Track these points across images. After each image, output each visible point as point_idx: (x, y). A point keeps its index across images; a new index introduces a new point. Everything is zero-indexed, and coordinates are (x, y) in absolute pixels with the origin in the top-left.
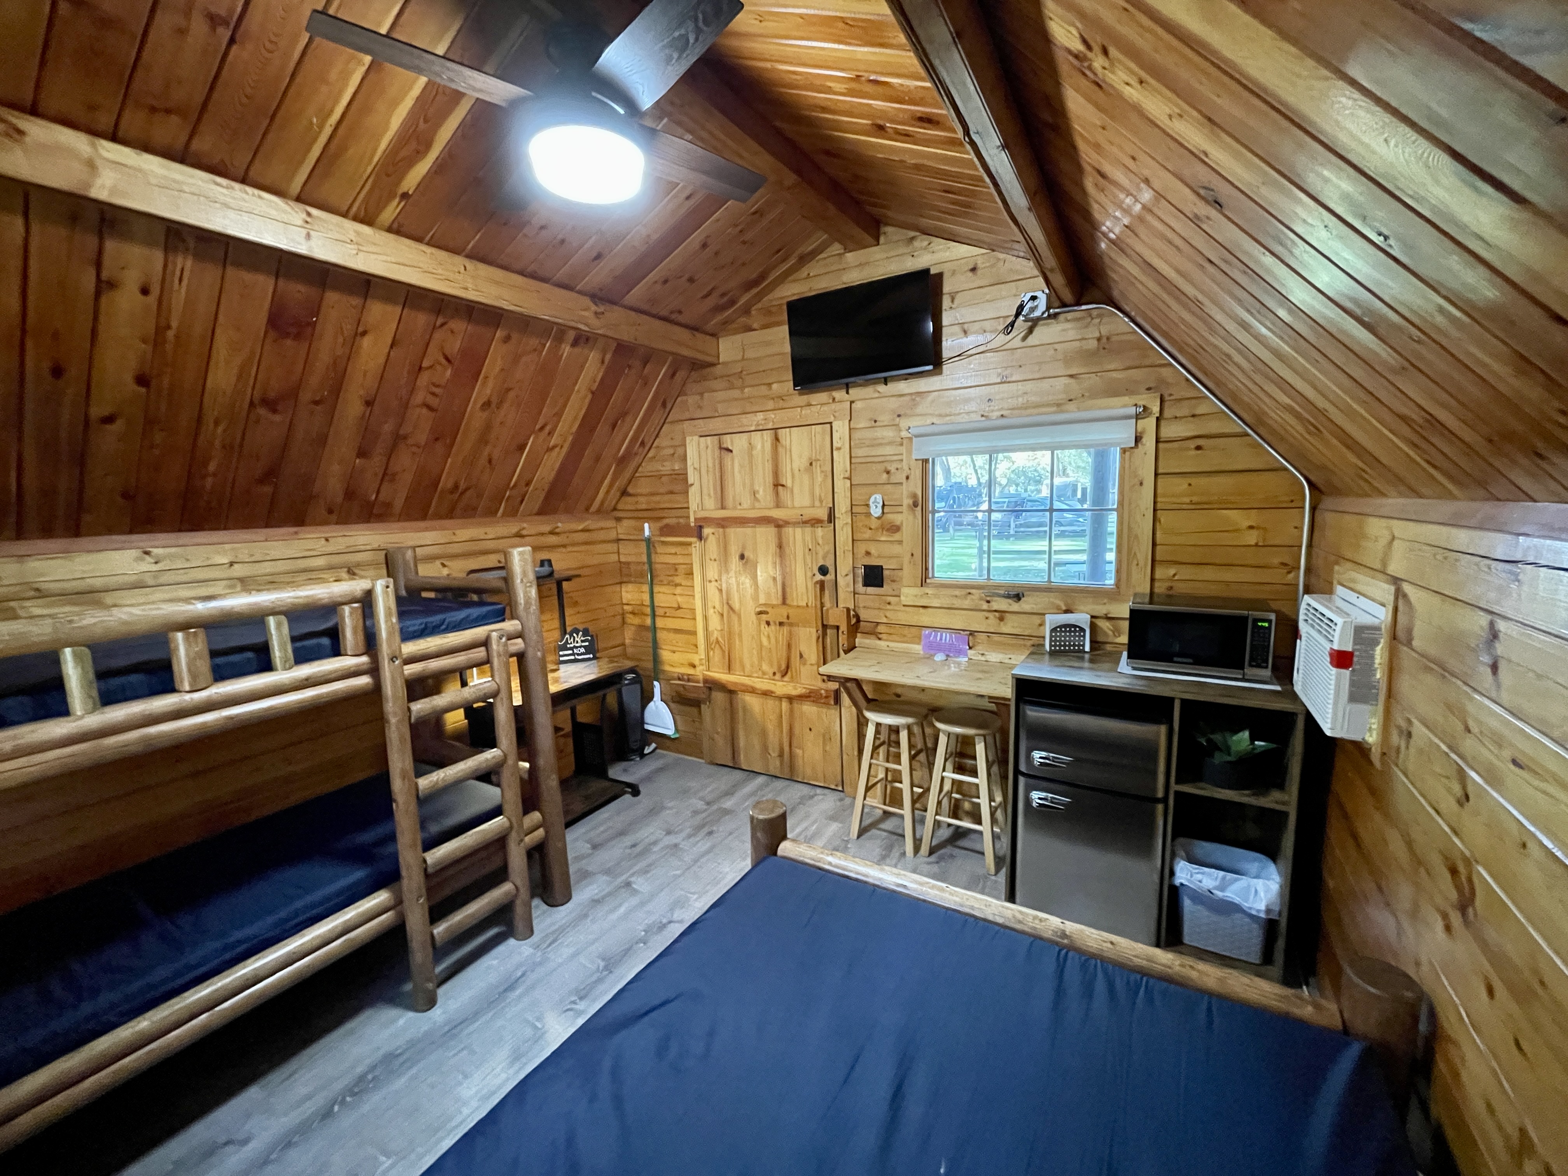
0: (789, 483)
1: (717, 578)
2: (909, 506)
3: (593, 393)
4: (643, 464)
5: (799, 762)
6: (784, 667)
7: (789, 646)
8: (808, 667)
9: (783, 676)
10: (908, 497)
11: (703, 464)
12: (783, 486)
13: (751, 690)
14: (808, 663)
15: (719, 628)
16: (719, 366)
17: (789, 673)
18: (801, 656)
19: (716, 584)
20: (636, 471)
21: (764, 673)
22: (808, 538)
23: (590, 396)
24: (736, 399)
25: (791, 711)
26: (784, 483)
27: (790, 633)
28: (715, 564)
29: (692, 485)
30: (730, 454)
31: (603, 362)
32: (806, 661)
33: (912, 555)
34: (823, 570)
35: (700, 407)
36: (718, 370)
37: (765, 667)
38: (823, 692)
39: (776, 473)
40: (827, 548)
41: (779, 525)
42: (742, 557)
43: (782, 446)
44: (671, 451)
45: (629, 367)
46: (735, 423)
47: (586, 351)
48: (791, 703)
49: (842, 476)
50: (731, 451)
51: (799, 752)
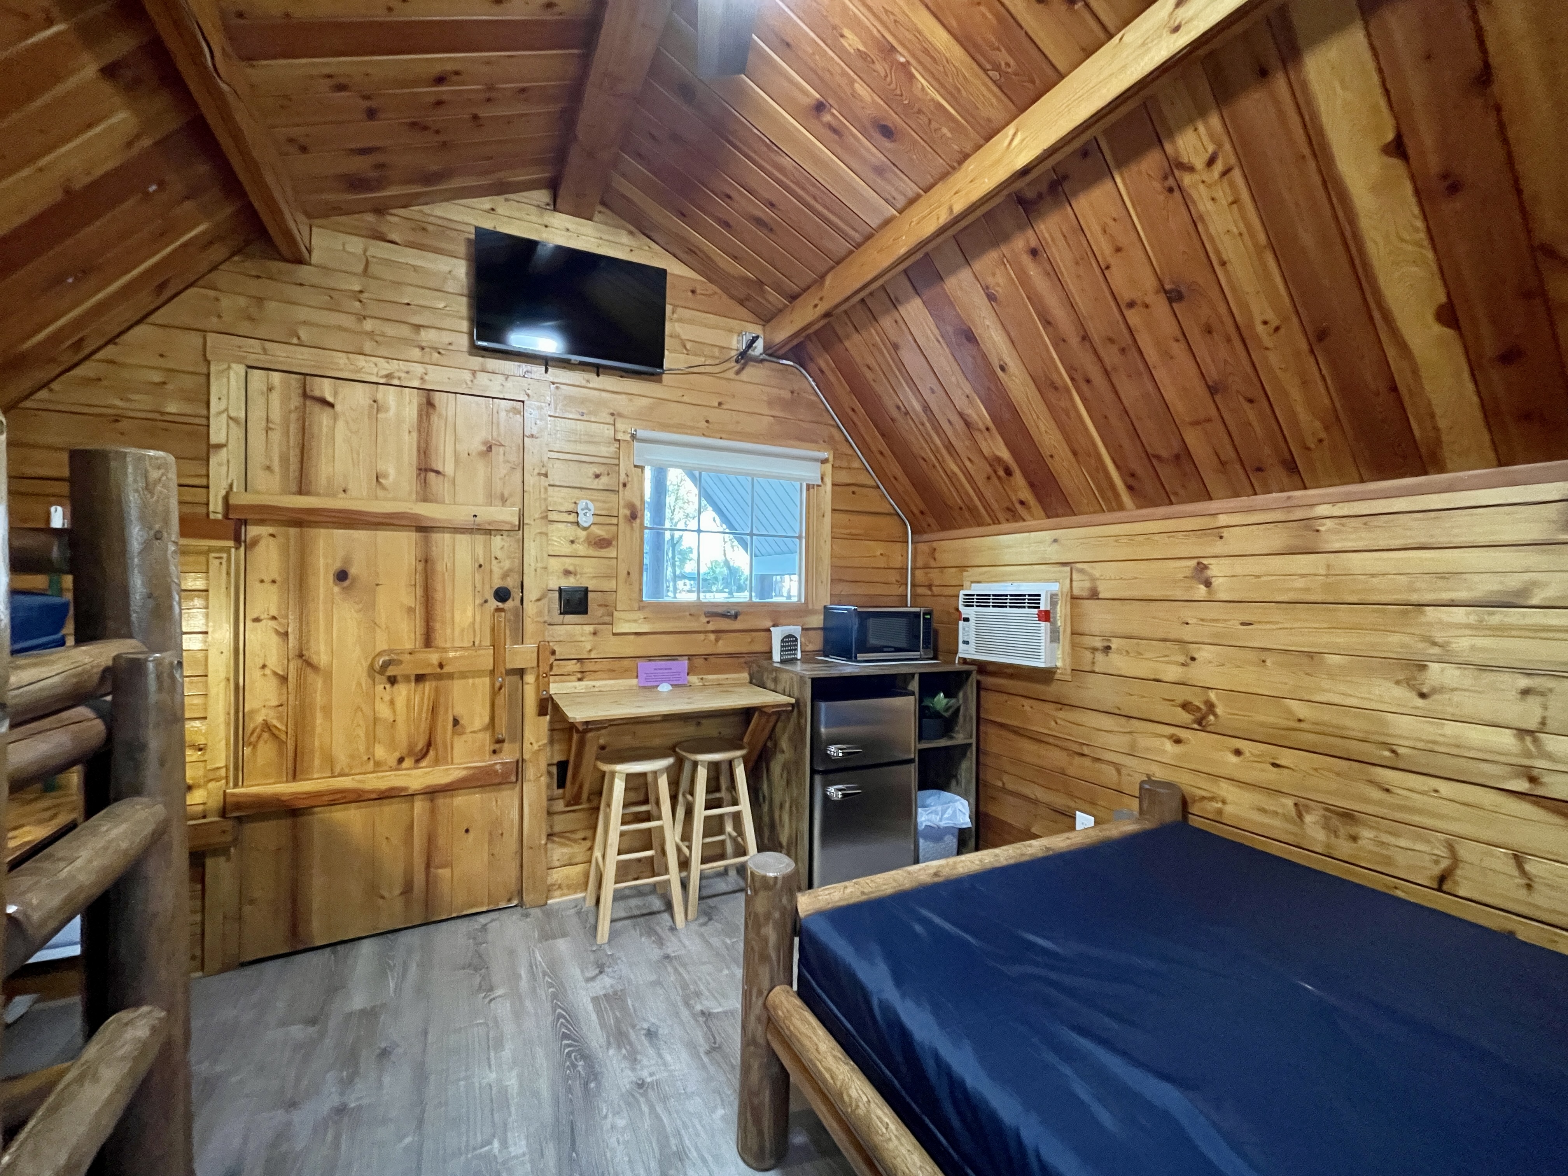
0: (449, 468)
1: (274, 612)
2: (626, 516)
3: (67, 192)
4: (55, 386)
5: (445, 888)
6: (421, 744)
7: (434, 710)
8: (468, 737)
9: (417, 761)
10: (624, 507)
11: (257, 415)
12: (437, 472)
13: (353, 797)
14: (468, 730)
15: (275, 703)
16: (306, 268)
17: (432, 753)
18: (456, 722)
19: (273, 623)
20: (27, 397)
21: (378, 764)
22: (480, 551)
23: (59, 196)
24: (345, 330)
25: (433, 811)
26: (441, 469)
27: (437, 690)
28: (274, 588)
29: (219, 446)
30: (329, 410)
31: (130, 144)
32: (463, 727)
33: (629, 573)
34: (502, 595)
35: (251, 319)
36: (303, 272)
37: (380, 752)
38: (498, 767)
39: (424, 451)
40: (507, 564)
41: (424, 529)
42: (342, 576)
43: (440, 416)
44: (157, 377)
45: (161, 184)
46: (341, 363)
47: (117, 100)
48: (432, 800)
49: (536, 471)
50: (332, 405)
51: (444, 873)
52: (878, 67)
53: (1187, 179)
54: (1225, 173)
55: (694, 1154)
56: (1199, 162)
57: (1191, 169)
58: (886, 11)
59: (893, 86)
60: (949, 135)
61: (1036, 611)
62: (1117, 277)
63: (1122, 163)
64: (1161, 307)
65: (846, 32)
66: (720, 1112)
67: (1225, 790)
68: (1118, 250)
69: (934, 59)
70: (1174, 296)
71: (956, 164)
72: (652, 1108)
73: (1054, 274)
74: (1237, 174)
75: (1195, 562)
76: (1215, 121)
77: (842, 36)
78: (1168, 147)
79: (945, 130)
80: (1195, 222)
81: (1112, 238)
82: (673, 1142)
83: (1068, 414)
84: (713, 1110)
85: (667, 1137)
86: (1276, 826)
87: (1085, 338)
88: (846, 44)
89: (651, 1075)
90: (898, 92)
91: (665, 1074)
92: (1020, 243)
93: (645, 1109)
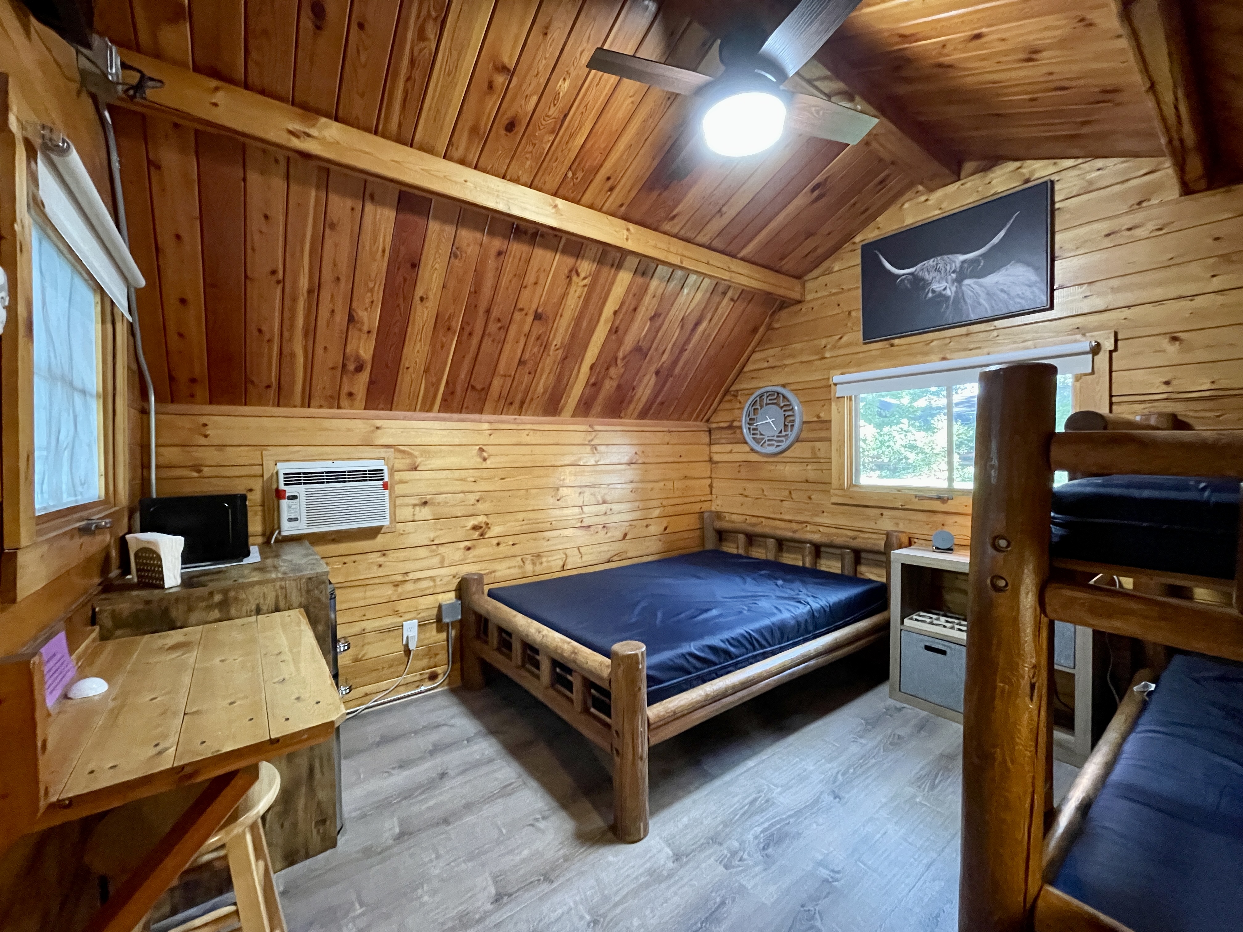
52: (553, 109)
53: (575, 278)
54: (585, 286)
55: (648, 865)
56: (582, 275)
57: (578, 275)
58: (586, 106)
59: (544, 123)
60: (527, 166)
61: (381, 482)
62: (525, 294)
63: (564, 252)
64: (530, 318)
65: (568, 82)
66: (611, 858)
67: (497, 566)
68: (536, 283)
69: (567, 143)
70: (538, 317)
71: (508, 178)
72: (616, 905)
73: (499, 271)
74: (586, 289)
75: (478, 447)
76: (595, 266)
77: (564, 79)
78: (579, 261)
79: (528, 163)
80: (565, 295)
81: (538, 277)
82: (642, 880)
83: (442, 347)
84: (610, 864)
85: (641, 885)
86: (515, 572)
87: (488, 311)
88: (560, 83)
89: (582, 918)
90: (542, 127)
91: (581, 907)
92: (497, 243)
93: (618, 910)
